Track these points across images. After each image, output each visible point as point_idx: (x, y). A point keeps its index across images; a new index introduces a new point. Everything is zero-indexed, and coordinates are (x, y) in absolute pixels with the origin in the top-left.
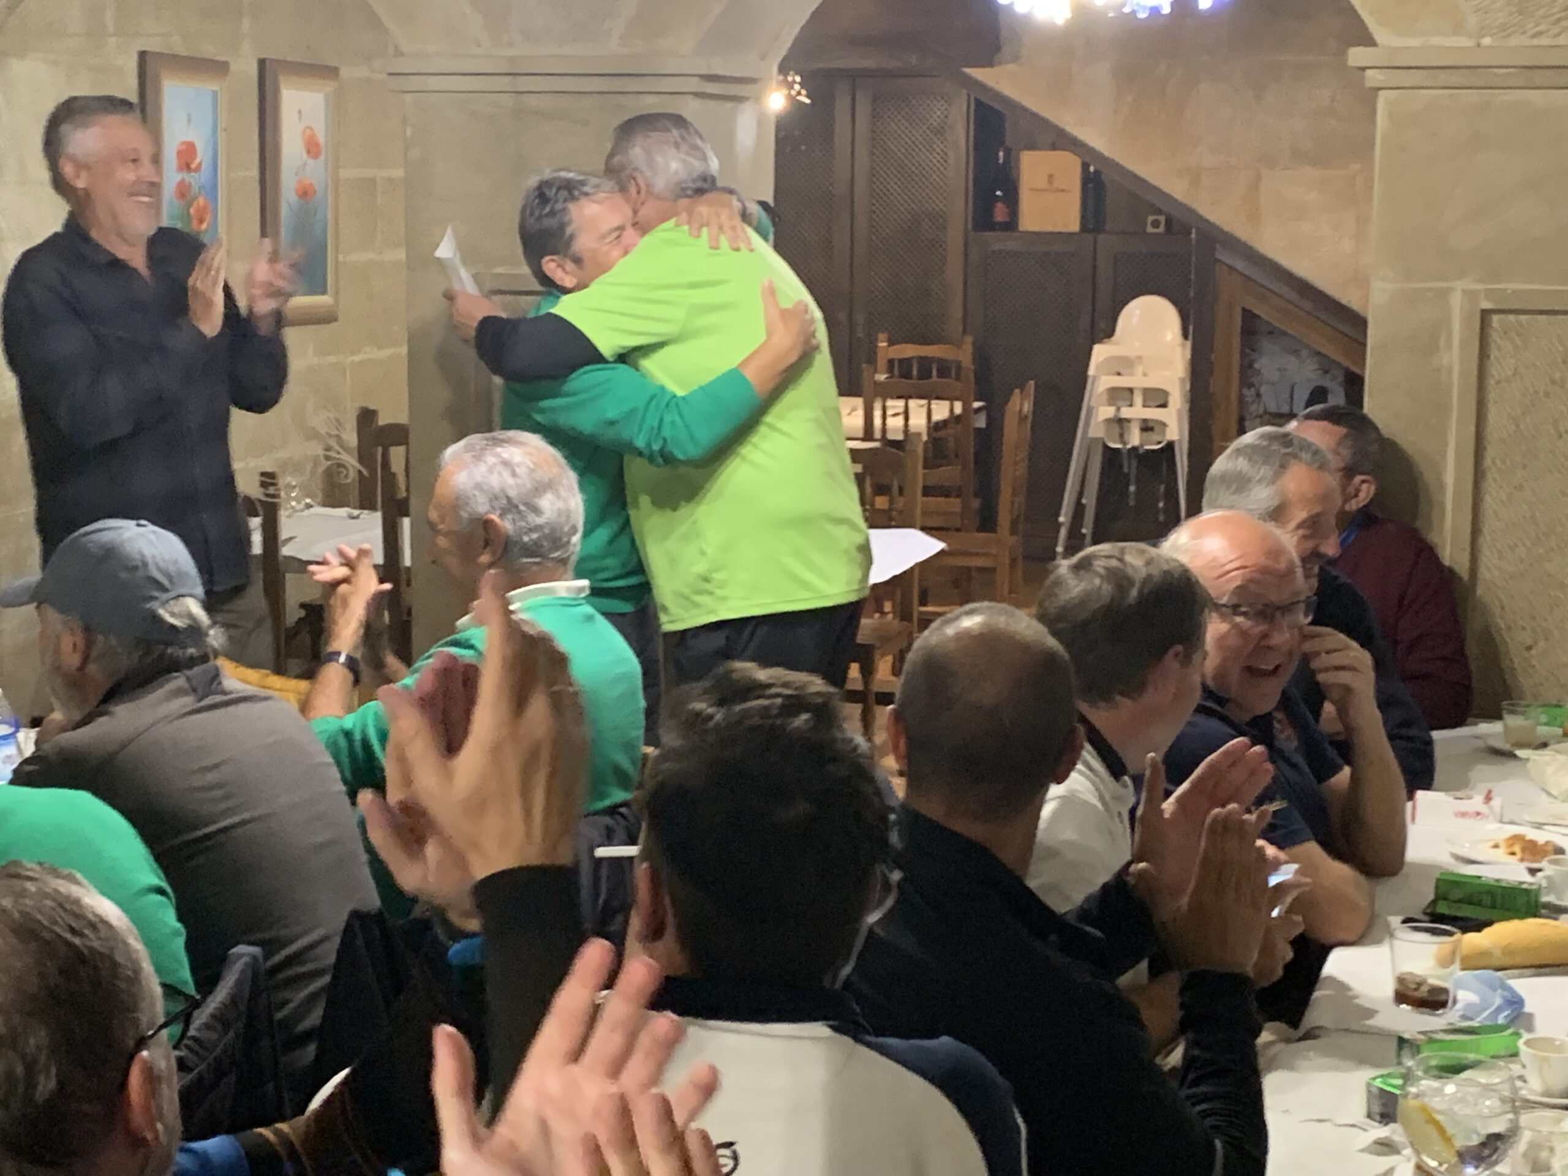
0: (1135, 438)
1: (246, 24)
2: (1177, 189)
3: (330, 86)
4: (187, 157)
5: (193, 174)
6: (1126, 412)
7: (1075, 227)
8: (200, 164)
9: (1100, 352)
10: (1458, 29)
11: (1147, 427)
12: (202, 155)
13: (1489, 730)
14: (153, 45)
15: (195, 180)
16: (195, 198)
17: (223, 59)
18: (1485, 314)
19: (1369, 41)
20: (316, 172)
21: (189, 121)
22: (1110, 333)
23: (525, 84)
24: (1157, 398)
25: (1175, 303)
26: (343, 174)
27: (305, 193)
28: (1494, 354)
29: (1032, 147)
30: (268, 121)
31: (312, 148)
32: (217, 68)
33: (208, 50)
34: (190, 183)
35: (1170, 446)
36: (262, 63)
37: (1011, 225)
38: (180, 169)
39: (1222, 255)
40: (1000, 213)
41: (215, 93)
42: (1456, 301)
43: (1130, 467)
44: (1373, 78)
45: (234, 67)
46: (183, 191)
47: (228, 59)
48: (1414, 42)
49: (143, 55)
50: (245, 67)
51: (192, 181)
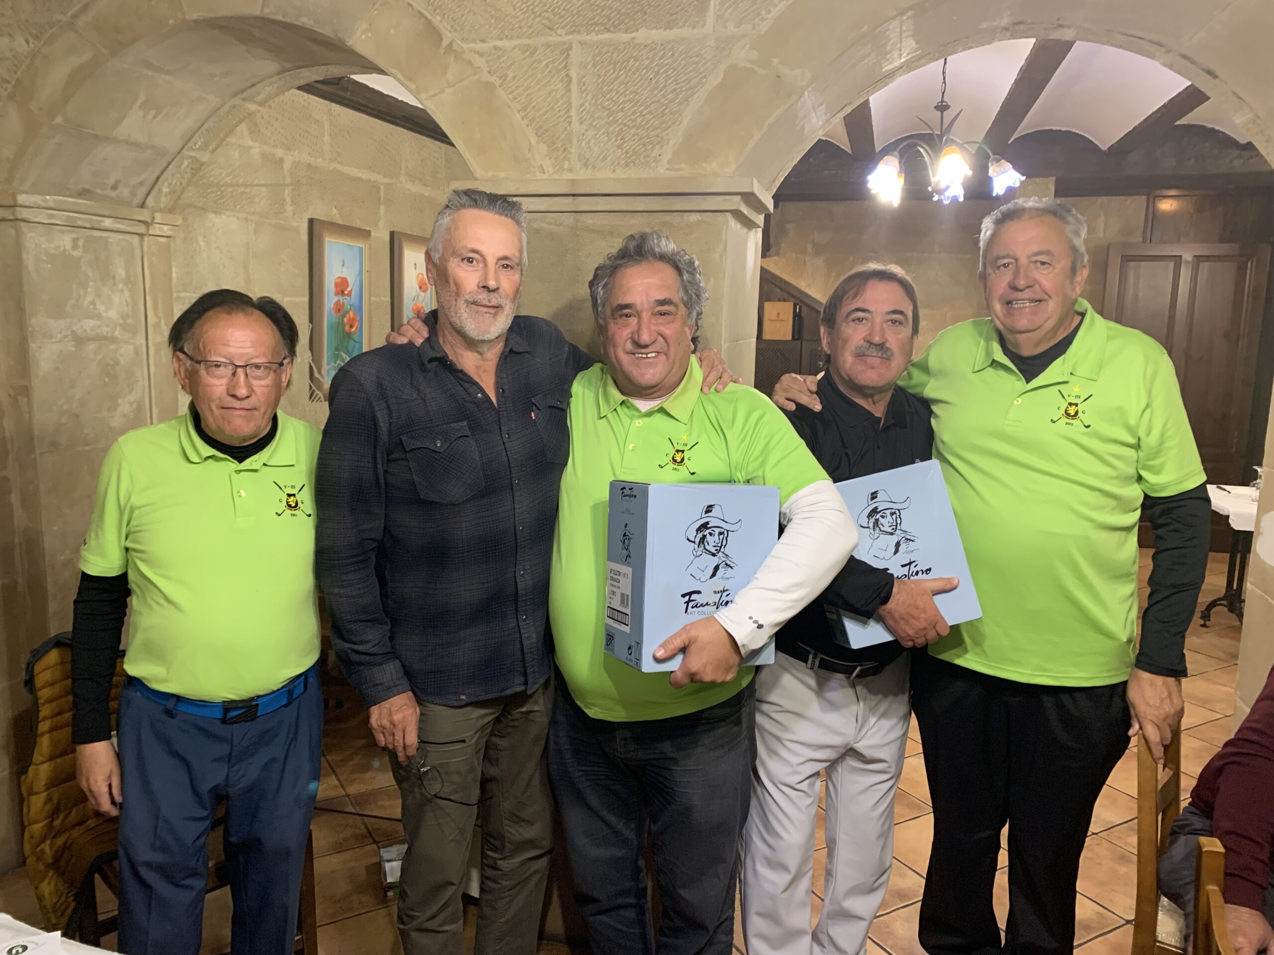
1: (382, 208)
4: (342, 286)
5: (346, 297)
7: (788, 337)
8: (350, 292)
12: (352, 286)
14: (318, 216)
15: (347, 301)
16: (348, 312)
17: (368, 229)
21: (343, 266)
30: (396, 268)
32: (363, 234)
33: (357, 223)
34: (344, 303)
36: (392, 234)
38: (337, 294)
41: (361, 249)
45: (372, 234)
46: (339, 308)
47: (371, 229)
49: (311, 221)
50: (381, 234)
51: (345, 301)
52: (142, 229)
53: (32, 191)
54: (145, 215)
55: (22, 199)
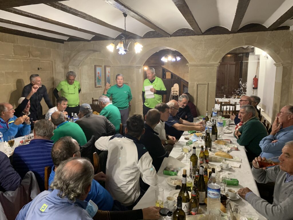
0: (175, 95)
1: (103, 63)
2: (178, 75)
3: (110, 68)
4: (99, 73)
6: (174, 93)
7: (170, 78)
9: (172, 88)
10: (195, 62)
11: (176, 94)
12: (100, 73)
13: (198, 118)
14: (96, 64)
15: (99, 75)
18: (197, 85)
19: (188, 63)
20: (109, 74)
21: (99, 71)
22: (173, 86)
23: (122, 67)
24: (177, 91)
25: (178, 84)
26: (112, 74)
27: (108, 76)
28: (198, 88)
29: (167, 72)
30: (105, 70)
31: (109, 72)
32: (101, 66)
33: (100, 65)
35: (178, 95)
36: (105, 66)
37: (165, 78)
39: (182, 80)
40: (165, 77)
41: (101, 69)
42: (195, 84)
43: (175, 97)
44: (189, 66)
46: (98, 76)
48: (192, 63)
49: (95, 65)
50: (103, 66)
52: (78, 68)
53: (70, 66)
54: (78, 67)
55: (69, 67)
